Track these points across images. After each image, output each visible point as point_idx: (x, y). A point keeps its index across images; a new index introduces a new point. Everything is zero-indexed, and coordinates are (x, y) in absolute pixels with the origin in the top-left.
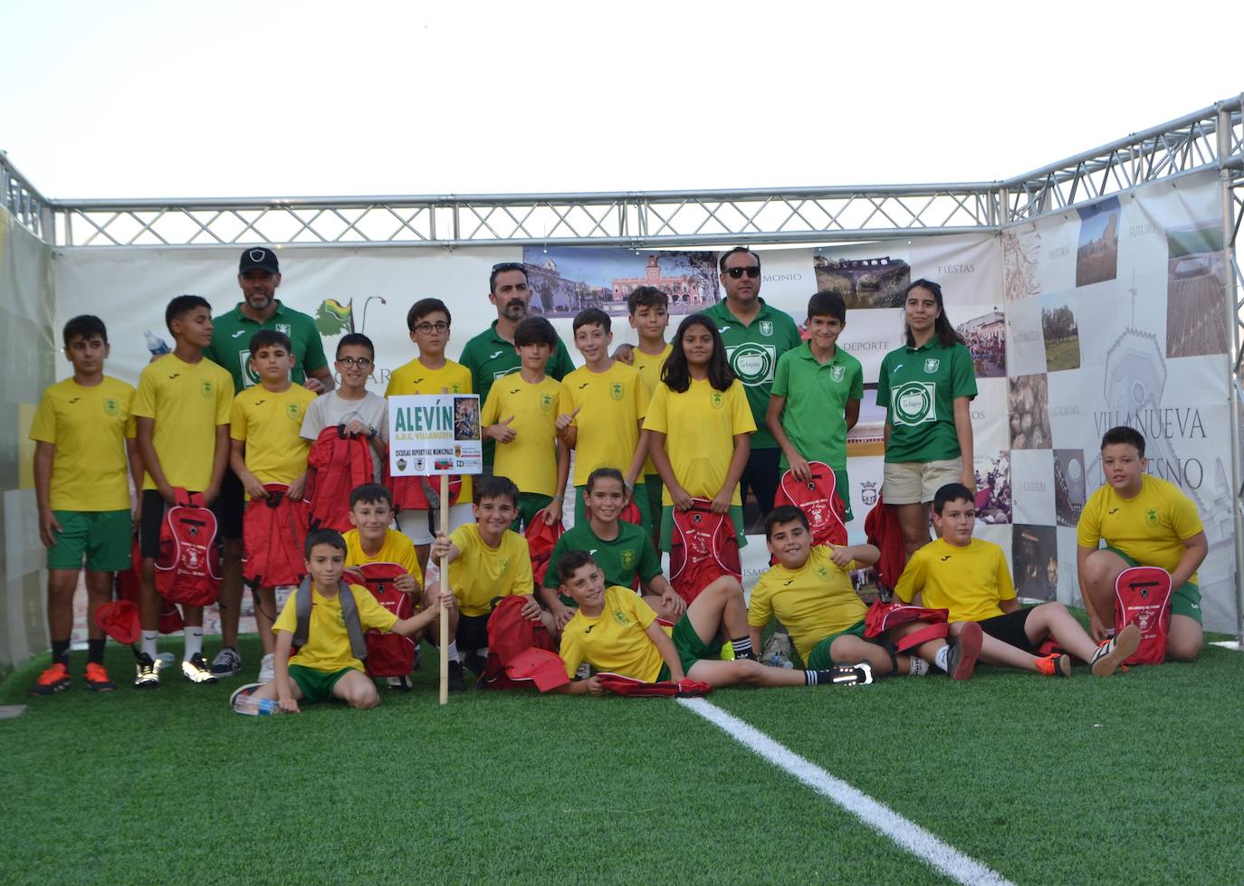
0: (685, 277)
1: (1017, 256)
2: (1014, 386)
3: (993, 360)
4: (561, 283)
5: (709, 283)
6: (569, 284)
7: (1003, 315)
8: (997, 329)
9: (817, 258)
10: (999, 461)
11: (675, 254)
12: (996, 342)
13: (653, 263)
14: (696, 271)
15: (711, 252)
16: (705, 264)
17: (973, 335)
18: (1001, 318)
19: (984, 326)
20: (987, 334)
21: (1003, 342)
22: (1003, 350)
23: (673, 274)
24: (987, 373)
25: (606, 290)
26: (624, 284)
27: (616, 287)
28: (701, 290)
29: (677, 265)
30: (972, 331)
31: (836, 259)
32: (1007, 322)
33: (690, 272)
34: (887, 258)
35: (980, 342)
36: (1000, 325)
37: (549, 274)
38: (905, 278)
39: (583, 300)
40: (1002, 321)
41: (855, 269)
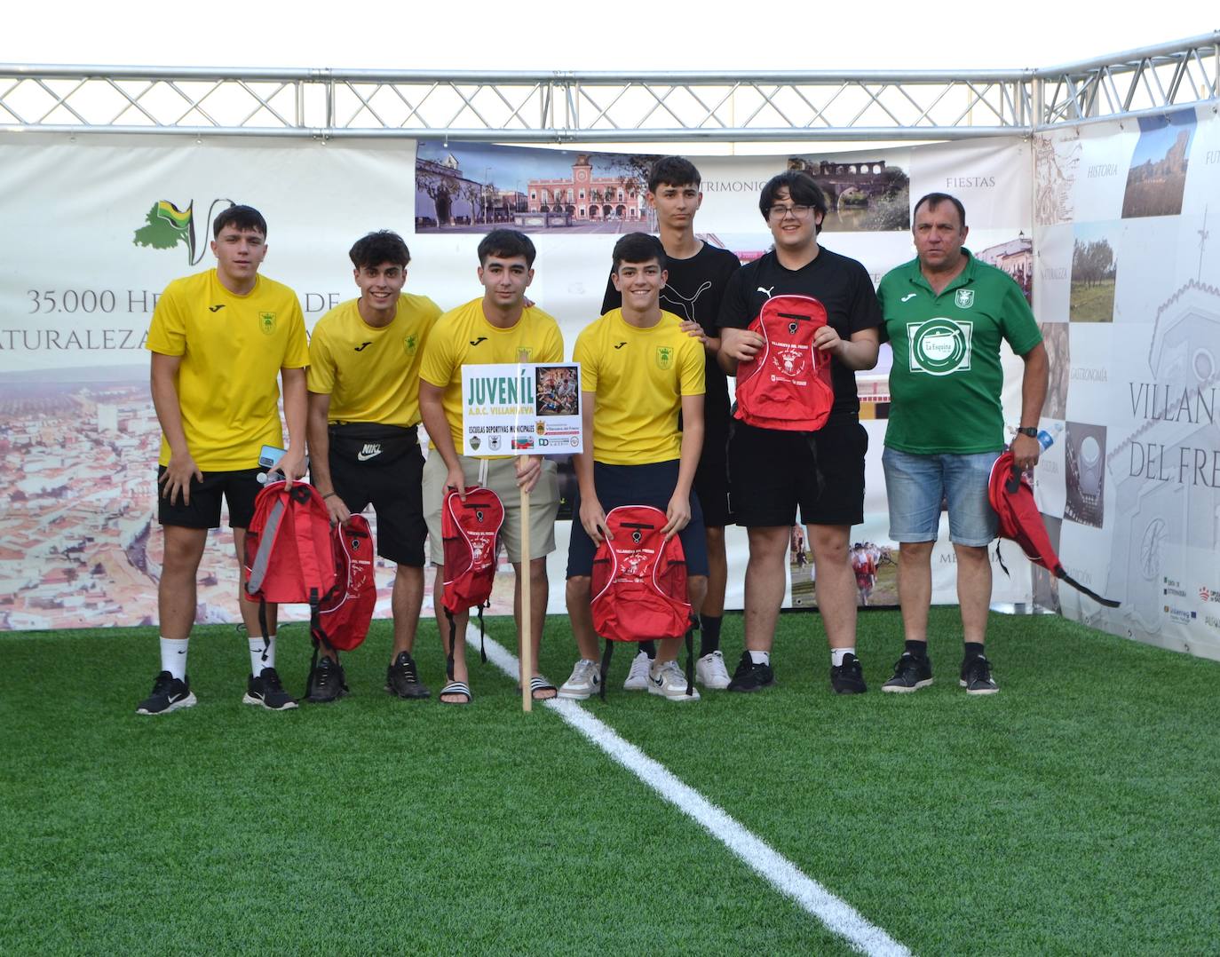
0: (622, 179)
1: (1050, 168)
4: (463, 184)
6: (474, 186)
7: (1030, 242)
8: (1022, 260)
9: (793, 160)
12: (1021, 277)
13: (582, 161)
18: (1027, 247)
19: (1006, 256)
20: (1009, 266)
21: (1030, 277)
22: (1028, 288)
23: (607, 175)
25: (520, 195)
26: (543, 187)
27: (533, 192)
29: (613, 163)
31: (816, 162)
32: (1035, 253)
34: (881, 164)
36: (1027, 255)
37: (448, 173)
38: (902, 193)
39: (489, 208)
40: (1029, 250)
41: (837, 178)
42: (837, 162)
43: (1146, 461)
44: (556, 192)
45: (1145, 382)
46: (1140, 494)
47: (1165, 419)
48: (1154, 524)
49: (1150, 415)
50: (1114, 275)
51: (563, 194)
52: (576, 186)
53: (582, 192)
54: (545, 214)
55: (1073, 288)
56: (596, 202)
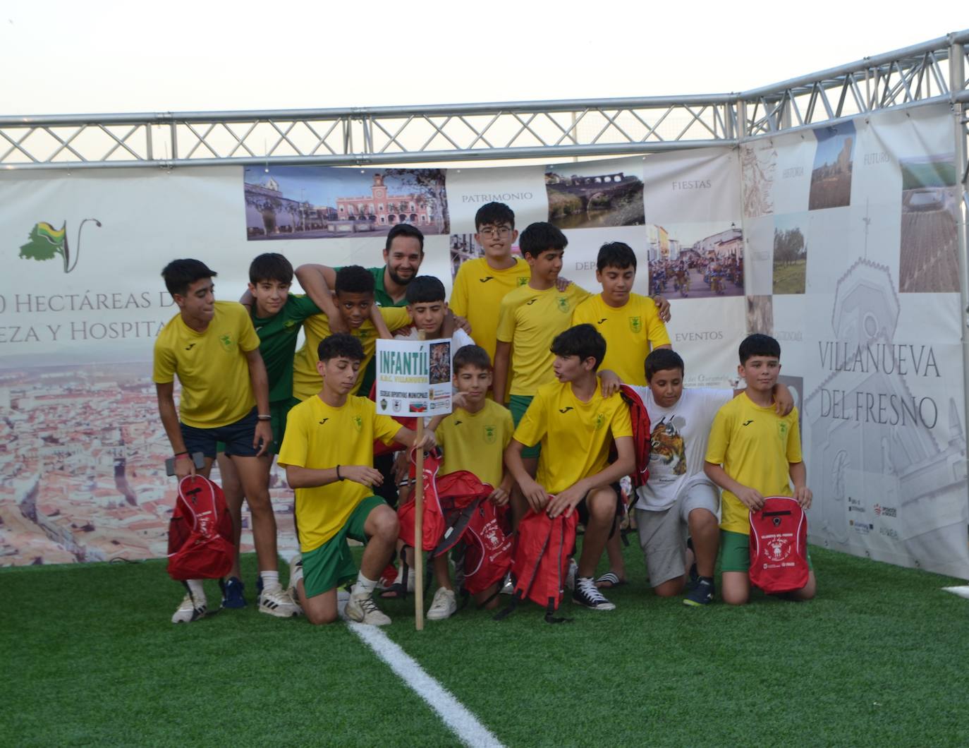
0: (412, 195)
1: (754, 171)
2: (751, 305)
3: (731, 278)
4: (284, 203)
5: (437, 202)
6: (293, 204)
7: (741, 231)
8: (735, 246)
9: (548, 175)
10: (737, 382)
11: (401, 172)
12: (734, 260)
13: (378, 182)
14: (424, 190)
15: (438, 170)
16: (433, 182)
17: (711, 252)
18: (739, 235)
19: (722, 243)
20: (725, 252)
21: (741, 260)
22: (740, 268)
23: (399, 193)
24: (725, 291)
25: (331, 209)
26: (350, 203)
27: (342, 206)
28: (429, 209)
29: (403, 184)
30: (709, 248)
31: (568, 176)
32: (745, 240)
33: (417, 190)
34: (621, 175)
35: (718, 259)
36: (738, 242)
37: (271, 194)
38: (638, 195)
40: (740, 238)
41: (588, 186)
42: (584, 176)
43: (832, 404)
44: (360, 206)
45: (830, 341)
46: (829, 430)
47: (845, 370)
48: (840, 455)
49: (834, 367)
50: (804, 256)
51: (366, 207)
52: (375, 201)
53: (381, 205)
54: (352, 222)
55: (775, 267)
56: (393, 213)
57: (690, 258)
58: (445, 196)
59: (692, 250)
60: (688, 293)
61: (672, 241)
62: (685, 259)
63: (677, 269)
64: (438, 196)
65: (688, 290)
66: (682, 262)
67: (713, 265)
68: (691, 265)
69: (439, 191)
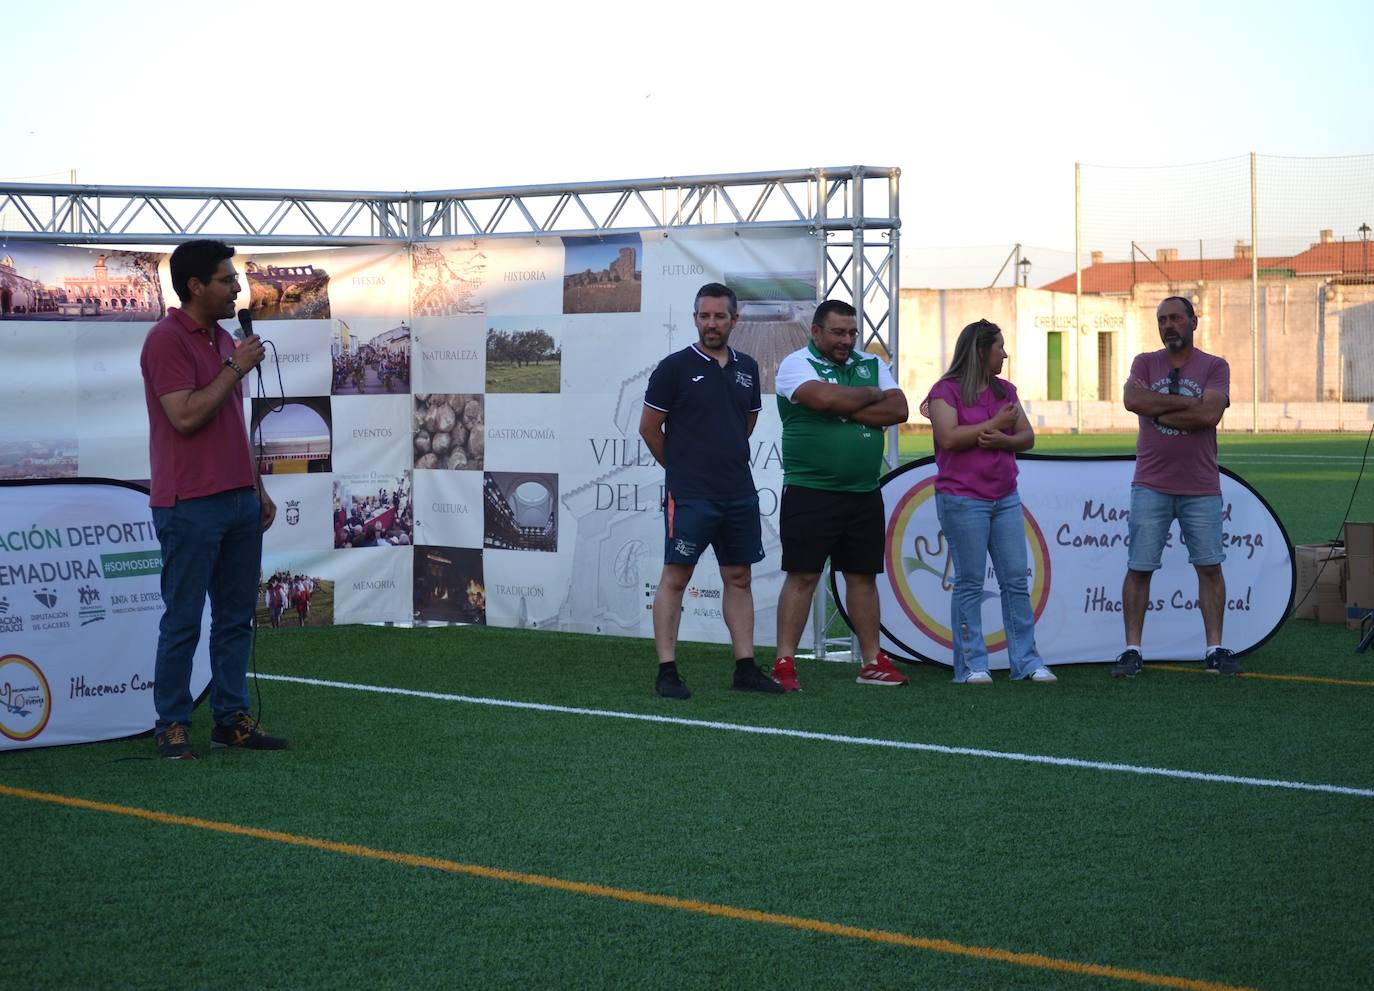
0: (129, 278)
2: (422, 404)
3: (400, 376)
4: (18, 280)
5: (153, 287)
6: (26, 282)
7: (408, 330)
8: (403, 344)
9: (248, 263)
10: (403, 480)
11: (125, 254)
12: (403, 358)
13: (101, 262)
14: (140, 273)
15: (151, 254)
16: (148, 265)
17: (384, 349)
18: (406, 333)
19: (393, 341)
20: (395, 349)
21: (408, 357)
22: (407, 366)
23: (118, 276)
24: (395, 389)
25: (60, 290)
26: (76, 284)
27: (69, 287)
28: (146, 294)
29: (122, 265)
30: (382, 345)
31: (264, 265)
32: (413, 337)
33: (135, 273)
34: (310, 267)
35: (389, 357)
36: (406, 339)
37: (6, 271)
38: (323, 290)
39: (40, 300)
40: (408, 336)
41: (282, 278)
42: (279, 266)
43: (616, 497)
44: (85, 287)
45: (611, 438)
46: (611, 522)
47: (639, 465)
48: (630, 545)
50: (557, 357)
51: (90, 288)
52: (98, 283)
53: (103, 288)
54: (80, 305)
55: (489, 368)
56: (114, 296)
57: (367, 354)
58: (159, 281)
59: (368, 346)
60: (365, 389)
61: (352, 336)
62: (363, 355)
63: (356, 365)
64: (152, 280)
65: (365, 386)
66: (360, 358)
67: (385, 362)
68: (368, 362)
69: (152, 275)
